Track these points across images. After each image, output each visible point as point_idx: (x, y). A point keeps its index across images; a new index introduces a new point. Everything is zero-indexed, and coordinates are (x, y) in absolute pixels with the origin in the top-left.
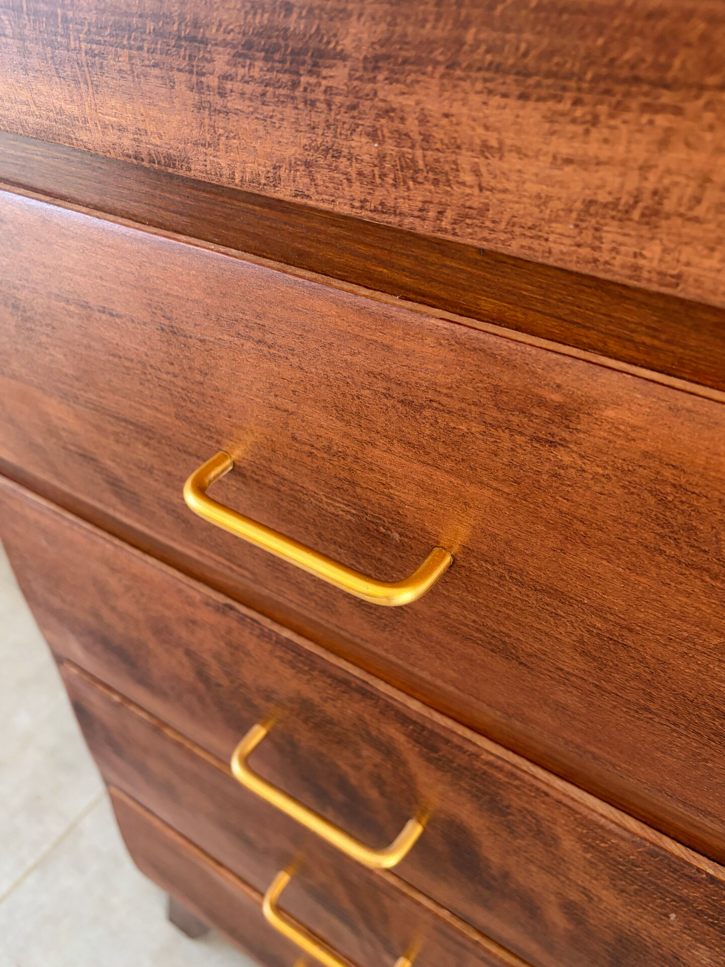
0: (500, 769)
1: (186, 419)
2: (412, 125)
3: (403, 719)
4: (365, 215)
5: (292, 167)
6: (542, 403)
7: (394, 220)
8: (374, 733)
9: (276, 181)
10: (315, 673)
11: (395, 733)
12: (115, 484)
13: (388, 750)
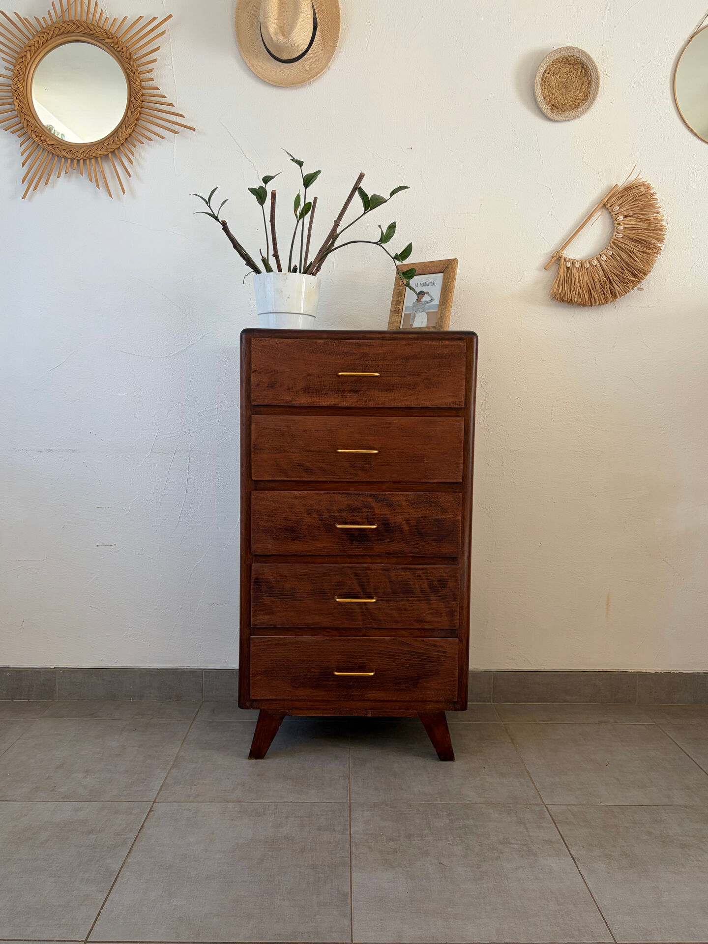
0: (390, 494)
1: (331, 445)
2: (370, 396)
3: (371, 495)
4: (364, 406)
5: (355, 402)
6: (387, 423)
7: (368, 406)
8: (365, 503)
9: (352, 404)
10: (352, 496)
11: (370, 500)
12: (307, 470)
13: (368, 506)
